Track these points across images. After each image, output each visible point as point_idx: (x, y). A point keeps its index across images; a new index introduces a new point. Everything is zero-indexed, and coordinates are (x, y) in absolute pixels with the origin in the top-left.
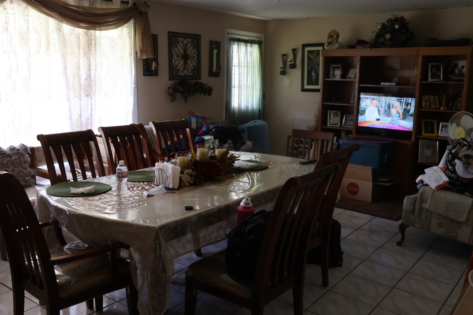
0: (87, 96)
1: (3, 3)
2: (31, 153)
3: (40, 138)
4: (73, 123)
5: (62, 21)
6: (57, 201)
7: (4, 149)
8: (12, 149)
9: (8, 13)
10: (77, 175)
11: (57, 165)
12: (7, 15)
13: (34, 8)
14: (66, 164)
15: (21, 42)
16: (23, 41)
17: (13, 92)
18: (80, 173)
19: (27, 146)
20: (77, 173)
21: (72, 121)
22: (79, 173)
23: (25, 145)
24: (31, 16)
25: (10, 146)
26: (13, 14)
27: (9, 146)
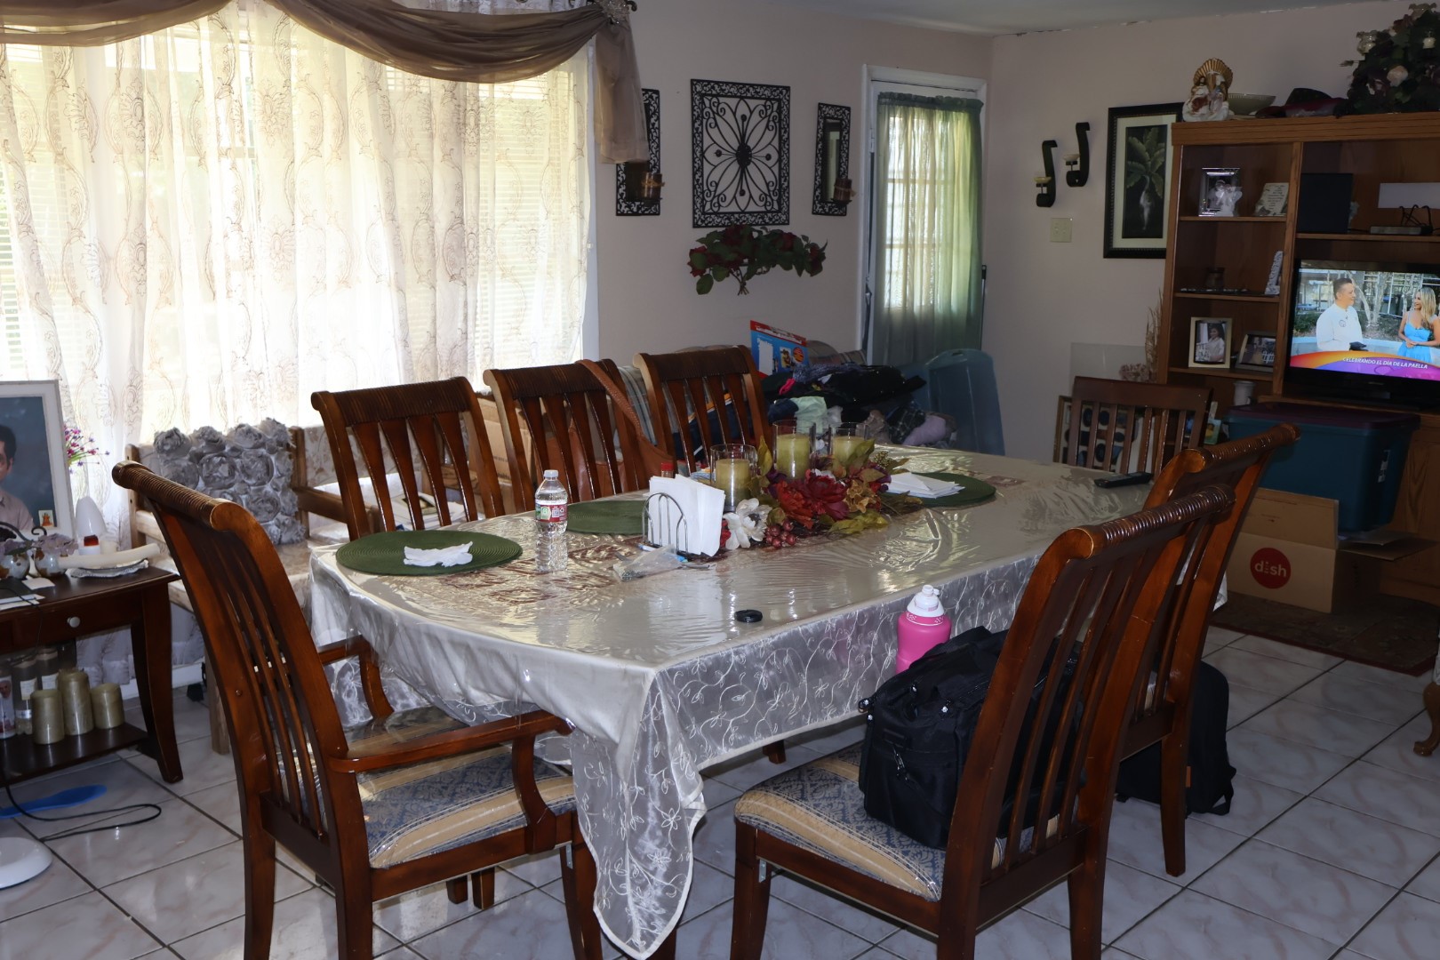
0: (452, 277)
1: (219, 12)
2: (294, 446)
3: (319, 400)
4: (414, 359)
5: (382, 56)
6: (366, 587)
7: (220, 433)
8: (244, 431)
9: (232, 41)
10: (423, 511)
11: (366, 482)
12: (230, 45)
13: (306, 23)
14: (393, 479)
15: (269, 123)
16: (274, 121)
17: (247, 269)
18: (431, 506)
19: (283, 426)
20: (422, 504)
21: (410, 352)
22: (429, 505)
23: (278, 423)
24: (295, 46)
25: (238, 424)
26: (246, 43)
27: (233, 425)
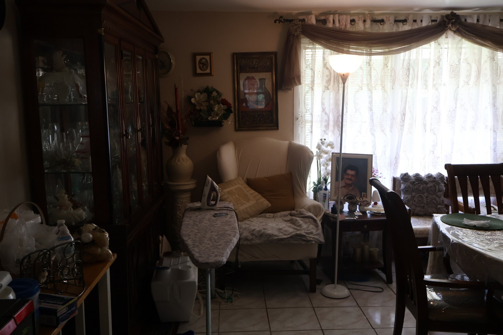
1: (439, 39)
2: (447, 183)
3: (448, 167)
4: (498, 157)
5: (497, 49)
7: (422, 176)
8: (429, 176)
9: (441, 48)
10: (492, 211)
11: (471, 199)
12: (441, 49)
13: (468, 40)
14: (482, 199)
15: (451, 74)
16: (453, 73)
17: (438, 122)
18: (496, 210)
19: (444, 176)
20: (492, 209)
21: (496, 154)
22: (495, 209)
23: (442, 174)
24: (464, 48)
26: (447, 48)
27: (427, 173)
